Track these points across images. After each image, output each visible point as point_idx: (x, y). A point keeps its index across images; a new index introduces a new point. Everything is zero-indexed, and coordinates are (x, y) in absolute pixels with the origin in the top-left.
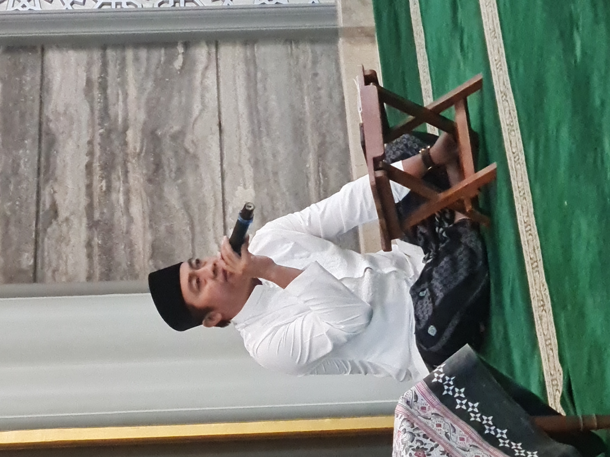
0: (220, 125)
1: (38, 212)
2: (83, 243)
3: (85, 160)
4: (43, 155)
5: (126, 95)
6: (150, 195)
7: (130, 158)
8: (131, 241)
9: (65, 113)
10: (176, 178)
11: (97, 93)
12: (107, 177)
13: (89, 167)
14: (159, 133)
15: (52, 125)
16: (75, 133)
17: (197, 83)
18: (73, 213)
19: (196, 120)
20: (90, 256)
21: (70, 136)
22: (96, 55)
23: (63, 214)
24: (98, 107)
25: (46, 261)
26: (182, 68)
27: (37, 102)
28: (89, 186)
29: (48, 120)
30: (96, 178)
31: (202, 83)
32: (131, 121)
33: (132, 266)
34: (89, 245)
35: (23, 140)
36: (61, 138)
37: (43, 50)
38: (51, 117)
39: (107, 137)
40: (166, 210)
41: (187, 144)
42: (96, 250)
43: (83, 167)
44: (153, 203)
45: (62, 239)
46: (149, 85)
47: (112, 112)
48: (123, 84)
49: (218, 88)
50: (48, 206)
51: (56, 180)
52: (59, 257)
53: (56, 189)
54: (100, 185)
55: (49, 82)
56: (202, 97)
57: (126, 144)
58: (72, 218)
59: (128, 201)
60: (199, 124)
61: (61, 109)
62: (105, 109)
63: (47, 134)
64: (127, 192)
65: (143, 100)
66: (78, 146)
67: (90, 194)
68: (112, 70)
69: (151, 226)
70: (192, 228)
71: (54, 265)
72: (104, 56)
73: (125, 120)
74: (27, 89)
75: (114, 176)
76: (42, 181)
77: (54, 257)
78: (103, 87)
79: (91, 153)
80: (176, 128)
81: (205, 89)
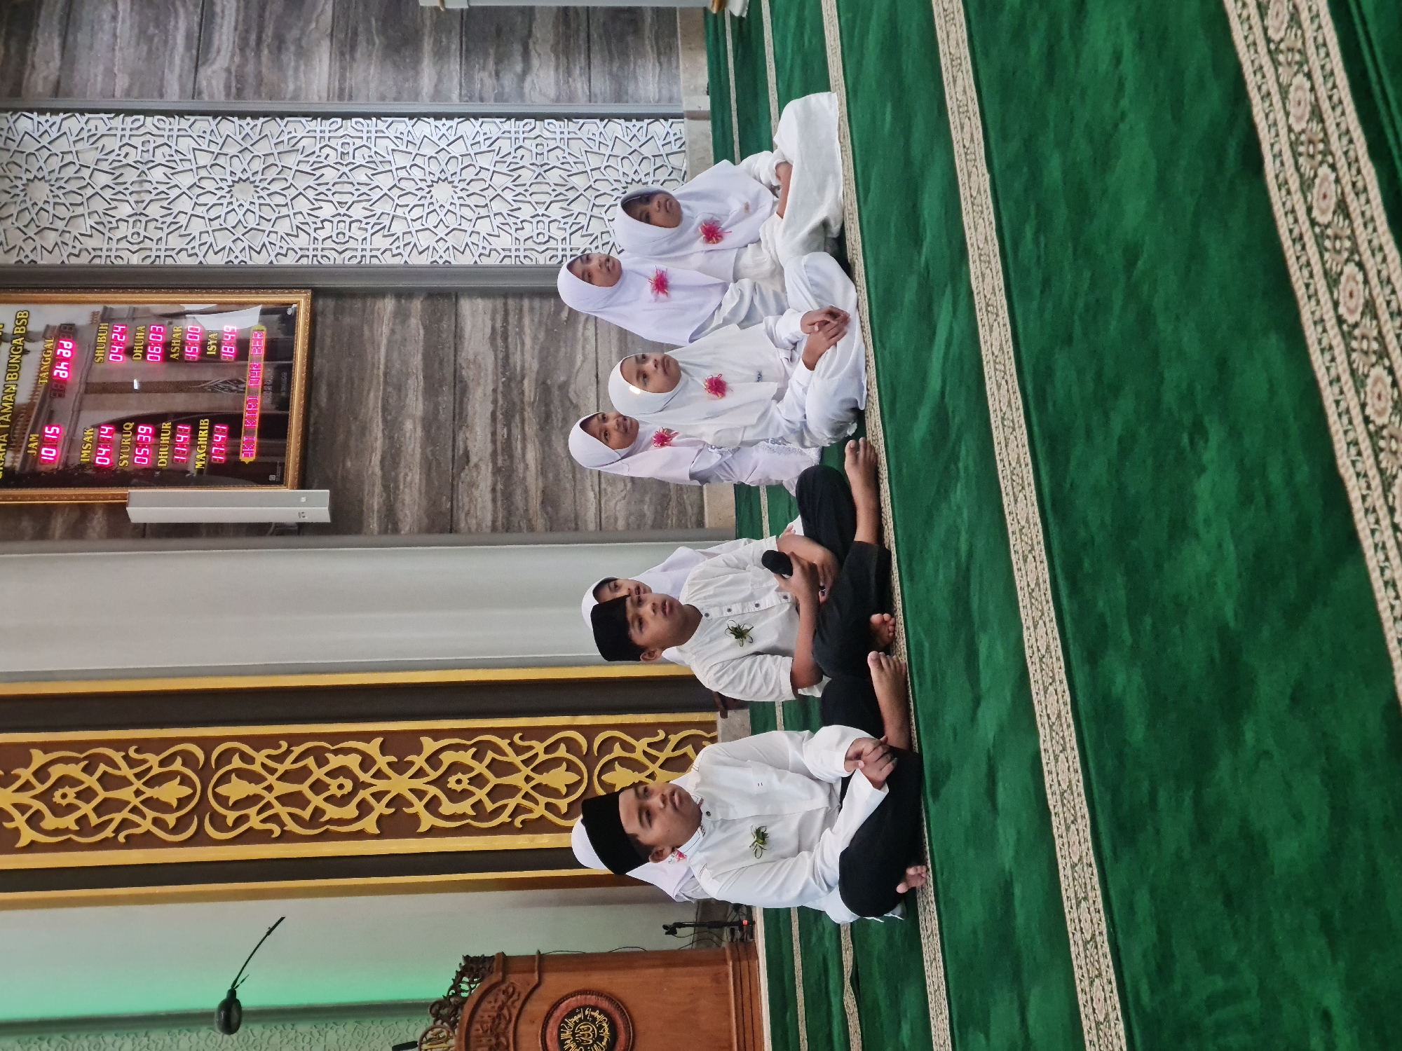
0: (597, 376)
1: (453, 456)
2: (489, 489)
3: (490, 407)
4: (457, 402)
5: (523, 344)
6: (542, 444)
7: (526, 407)
8: (526, 487)
9: (475, 361)
10: (562, 428)
11: (499, 342)
12: (508, 425)
13: (494, 415)
14: (549, 382)
15: (464, 373)
16: (482, 381)
17: (580, 334)
18: (480, 460)
19: (578, 371)
20: (494, 500)
21: (479, 384)
22: (499, 303)
23: (474, 459)
24: (501, 356)
25: (461, 504)
26: (568, 318)
27: (452, 348)
28: (494, 434)
29: (462, 368)
30: (499, 426)
31: (583, 334)
32: (527, 372)
33: (527, 510)
34: (494, 490)
35: (441, 386)
36: (471, 385)
37: (457, 297)
38: (464, 365)
39: (507, 385)
40: (553, 457)
41: (572, 395)
42: (499, 494)
43: (488, 414)
44: (544, 451)
45: (473, 485)
46: (542, 336)
47: (511, 361)
48: (520, 333)
49: (596, 340)
50: (461, 452)
51: (467, 427)
52: (471, 501)
53: (468, 435)
54: (502, 432)
55: (462, 329)
56: (584, 348)
57: (523, 393)
58: (481, 463)
59: (524, 449)
60: (581, 375)
61: (471, 357)
62: (506, 358)
63: (461, 382)
64: (524, 439)
65: (536, 352)
66: (485, 395)
67: (494, 442)
68: (512, 319)
69: (542, 474)
70: (574, 477)
71: (466, 508)
72: (505, 304)
73: (523, 368)
74: (444, 336)
75: (513, 425)
76: (457, 428)
77: (466, 500)
78: (505, 338)
79: (495, 402)
80: (562, 379)
81: (586, 339)
